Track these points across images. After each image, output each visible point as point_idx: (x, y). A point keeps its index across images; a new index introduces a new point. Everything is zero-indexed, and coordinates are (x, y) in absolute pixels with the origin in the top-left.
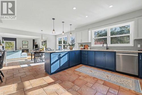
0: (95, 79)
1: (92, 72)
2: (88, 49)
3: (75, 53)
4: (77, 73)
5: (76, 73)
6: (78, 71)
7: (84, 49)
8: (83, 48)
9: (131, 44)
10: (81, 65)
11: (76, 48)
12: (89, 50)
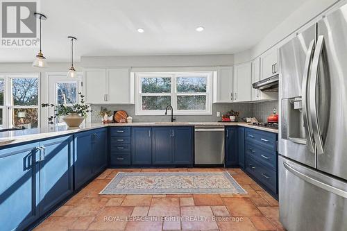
0: (173, 199)
1: (151, 182)
2: (126, 122)
3: (93, 137)
4: (115, 204)
5: (110, 203)
6: (114, 196)
7: (114, 121)
8: (111, 118)
9: (208, 111)
10: (109, 171)
11: (89, 122)
12: (130, 124)
